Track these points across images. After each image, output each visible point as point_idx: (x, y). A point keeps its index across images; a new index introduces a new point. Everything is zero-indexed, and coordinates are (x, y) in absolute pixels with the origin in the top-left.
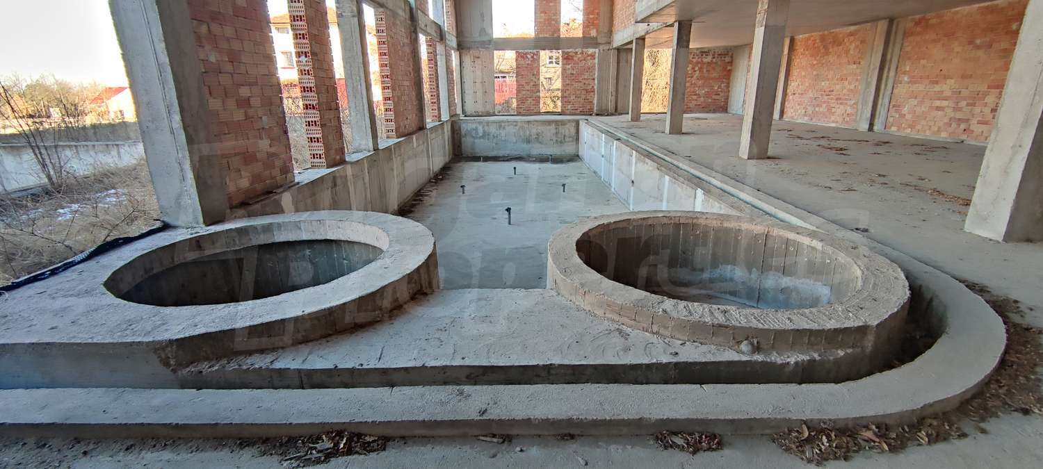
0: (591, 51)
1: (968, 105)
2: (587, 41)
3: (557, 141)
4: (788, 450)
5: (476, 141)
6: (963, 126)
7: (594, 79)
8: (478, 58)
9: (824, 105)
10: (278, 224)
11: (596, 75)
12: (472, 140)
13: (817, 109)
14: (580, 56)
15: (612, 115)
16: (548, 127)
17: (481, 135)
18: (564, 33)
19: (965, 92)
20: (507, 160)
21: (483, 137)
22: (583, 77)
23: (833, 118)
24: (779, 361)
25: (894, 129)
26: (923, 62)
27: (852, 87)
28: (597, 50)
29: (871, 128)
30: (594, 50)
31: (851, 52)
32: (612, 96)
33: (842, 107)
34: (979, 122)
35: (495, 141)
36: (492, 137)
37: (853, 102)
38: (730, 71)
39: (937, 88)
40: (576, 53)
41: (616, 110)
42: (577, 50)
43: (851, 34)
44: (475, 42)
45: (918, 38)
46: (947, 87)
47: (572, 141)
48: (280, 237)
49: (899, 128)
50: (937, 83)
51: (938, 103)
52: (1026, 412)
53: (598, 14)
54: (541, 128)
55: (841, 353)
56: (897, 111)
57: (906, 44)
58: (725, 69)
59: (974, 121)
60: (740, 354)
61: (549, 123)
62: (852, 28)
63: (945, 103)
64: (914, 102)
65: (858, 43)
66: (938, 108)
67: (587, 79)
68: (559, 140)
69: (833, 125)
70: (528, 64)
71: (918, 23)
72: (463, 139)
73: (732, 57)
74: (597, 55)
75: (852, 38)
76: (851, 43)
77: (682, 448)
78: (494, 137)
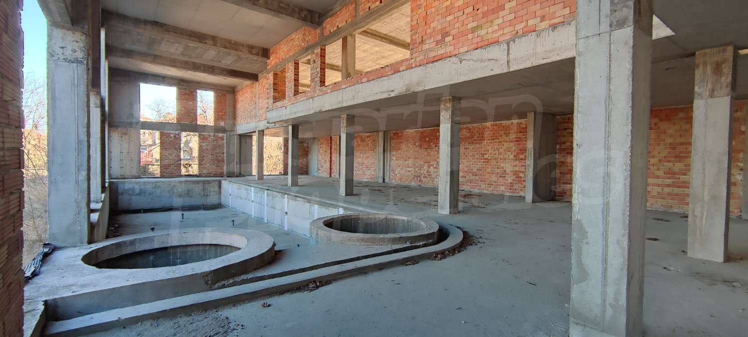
0: (220, 135)
1: (419, 170)
2: (217, 129)
3: (204, 195)
4: (433, 260)
5: (132, 197)
6: (419, 179)
7: (223, 153)
8: (125, 134)
9: (361, 170)
10: (140, 239)
11: (225, 151)
12: (129, 197)
13: (358, 172)
14: (212, 138)
15: (238, 176)
16: (197, 185)
17: (138, 192)
18: (200, 122)
19: (417, 165)
20: (164, 211)
21: (139, 194)
22: (215, 152)
23: (366, 177)
24: (418, 244)
25: (393, 181)
26: (400, 151)
27: (372, 161)
28: (225, 135)
29: (384, 182)
30: (223, 134)
31: (370, 145)
32: (237, 164)
33: (369, 171)
34: (424, 177)
35: (150, 197)
36: (148, 194)
37: (373, 169)
38: (307, 151)
39: (407, 163)
40: (210, 136)
41: (240, 174)
42: (210, 134)
43: (368, 137)
44: (123, 122)
45: (396, 141)
46: (410, 162)
47: (216, 195)
48: (139, 248)
49: (396, 180)
50: (406, 160)
51: (408, 169)
52: (472, 245)
53: (225, 113)
54: (190, 186)
55: (431, 241)
56: (393, 173)
57: (392, 143)
58: (305, 150)
59: (422, 177)
60: (408, 245)
61: (198, 182)
62: (368, 134)
63: (411, 169)
64: (399, 169)
65: (372, 141)
66: (409, 171)
67: (218, 153)
68: (206, 194)
69: (367, 180)
70: (171, 141)
71: (394, 134)
72: (120, 197)
73: (308, 144)
74: (225, 138)
75: (369, 138)
76: (369, 141)
77: (410, 265)
78: (150, 194)
